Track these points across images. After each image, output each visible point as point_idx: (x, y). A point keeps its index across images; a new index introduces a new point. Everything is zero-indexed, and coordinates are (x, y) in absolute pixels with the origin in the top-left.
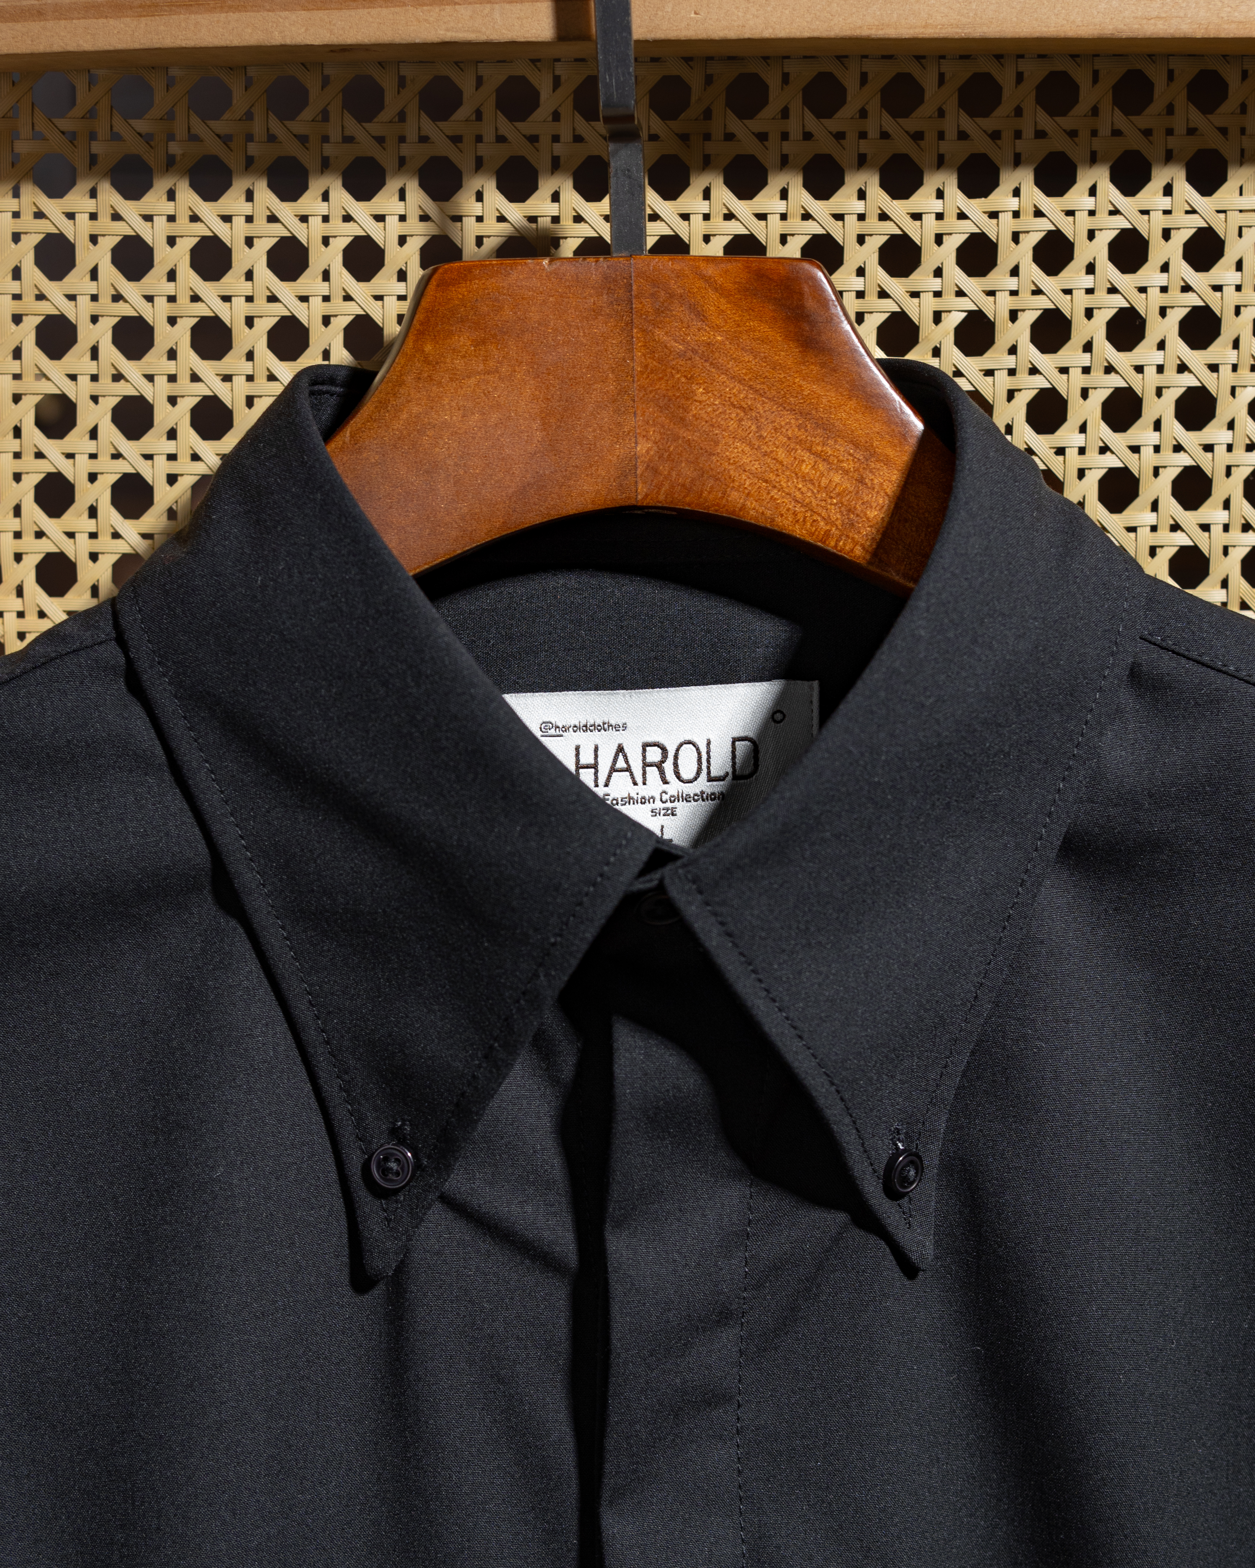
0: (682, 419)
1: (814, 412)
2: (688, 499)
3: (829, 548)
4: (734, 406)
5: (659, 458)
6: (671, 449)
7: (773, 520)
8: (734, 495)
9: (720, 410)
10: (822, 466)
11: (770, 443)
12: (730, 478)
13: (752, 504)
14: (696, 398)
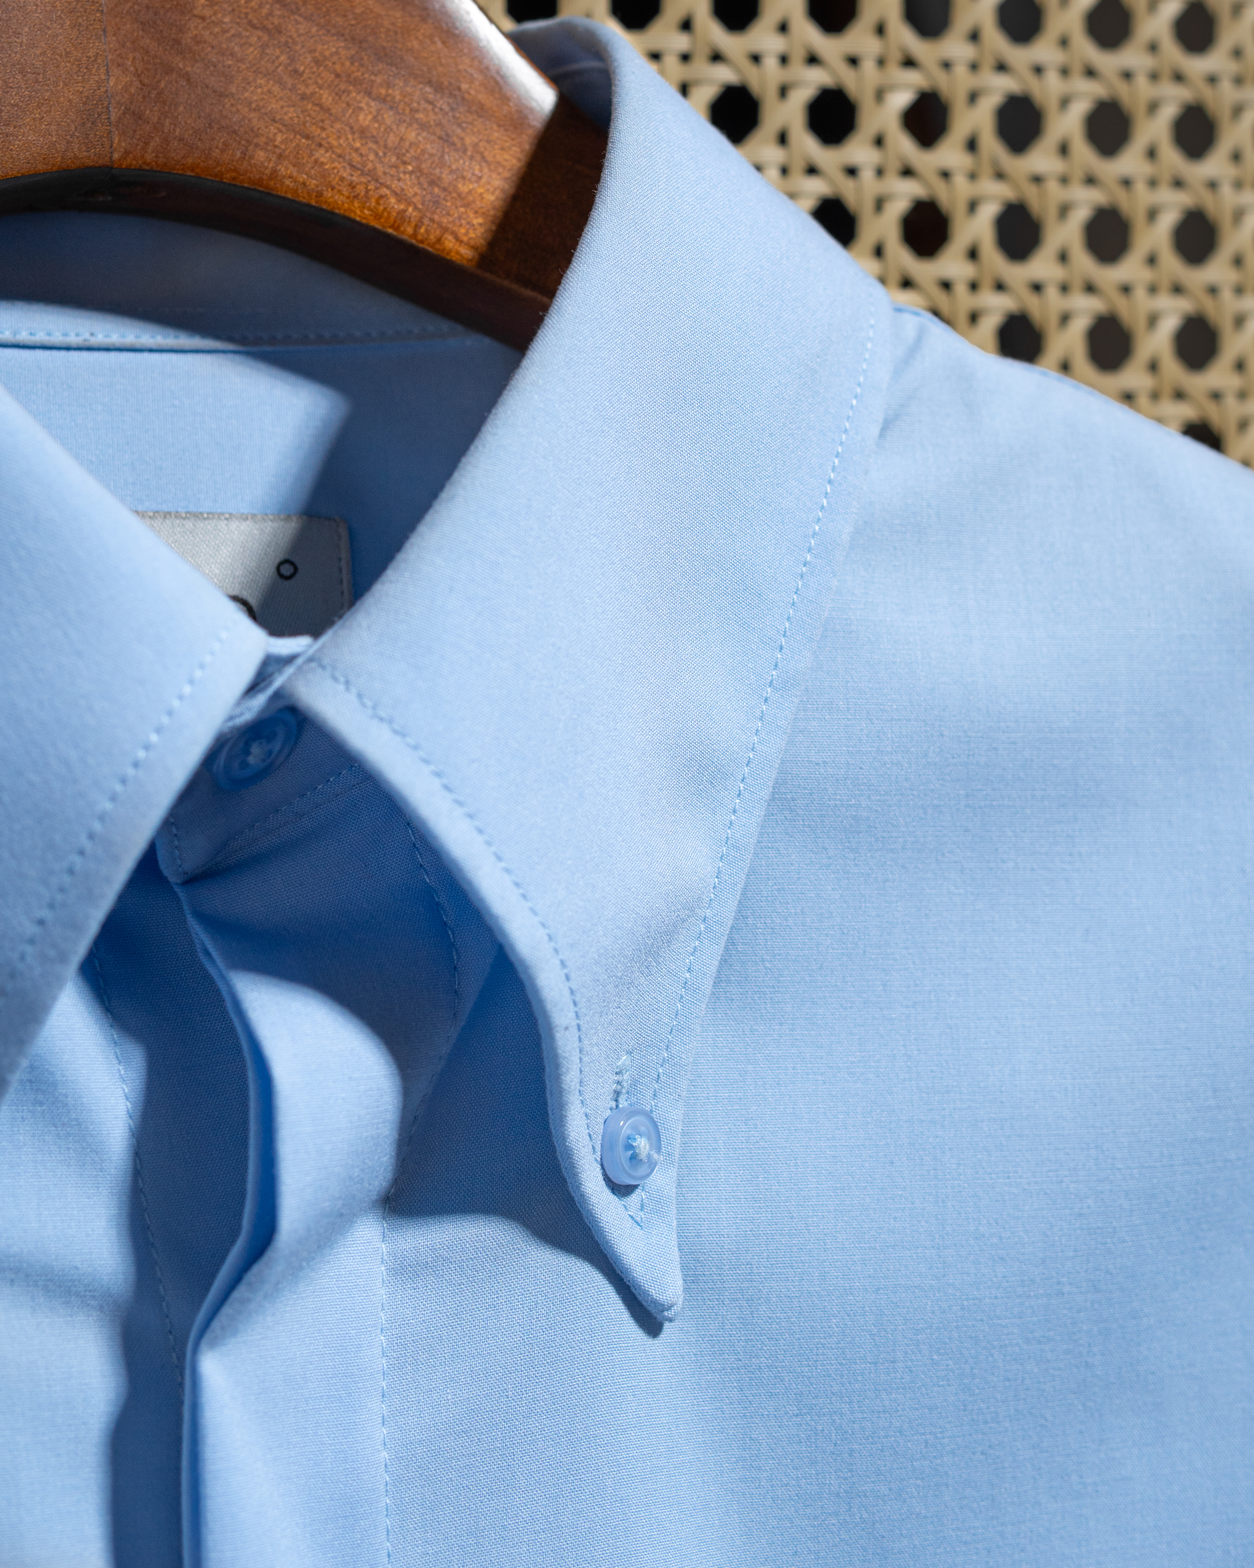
0: (177, 42)
1: (371, 39)
2: (190, 160)
3: (405, 237)
4: (254, 27)
5: (144, 97)
6: (163, 84)
7: (320, 194)
8: (261, 155)
9: (233, 32)
10: (389, 117)
11: (310, 82)
12: (252, 130)
13: (287, 168)
14: (196, 12)
